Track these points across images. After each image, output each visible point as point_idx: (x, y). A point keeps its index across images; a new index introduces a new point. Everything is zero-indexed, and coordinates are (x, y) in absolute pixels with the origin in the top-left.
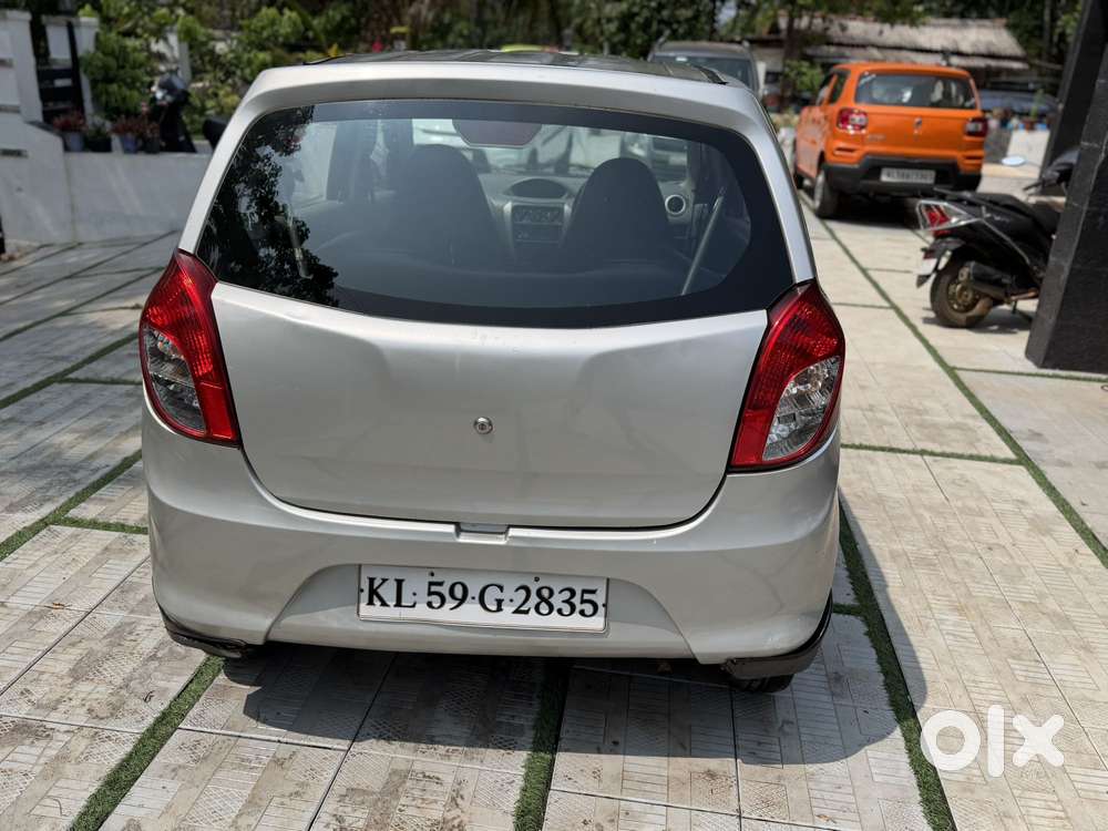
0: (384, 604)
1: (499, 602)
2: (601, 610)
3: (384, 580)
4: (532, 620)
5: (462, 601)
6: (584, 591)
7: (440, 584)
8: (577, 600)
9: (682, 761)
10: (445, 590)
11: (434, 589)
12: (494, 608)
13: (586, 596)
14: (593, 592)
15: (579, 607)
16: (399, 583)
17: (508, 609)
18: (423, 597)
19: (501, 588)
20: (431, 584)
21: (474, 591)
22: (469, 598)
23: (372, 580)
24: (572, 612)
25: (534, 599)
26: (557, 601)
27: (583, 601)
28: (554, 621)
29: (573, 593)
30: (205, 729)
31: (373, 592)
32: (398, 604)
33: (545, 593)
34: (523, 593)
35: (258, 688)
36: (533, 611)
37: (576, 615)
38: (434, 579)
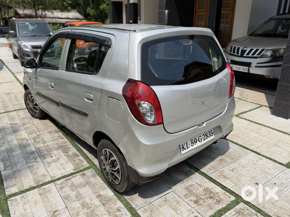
0: (185, 149)
1: (201, 139)
2: (214, 134)
3: (184, 144)
4: (206, 141)
5: (196, 142)
7: (192, 140)
8: (210, 134)
9: (215, 160)
10: (193, 141)
11: (192, 142)
12: (201, 141)
13: (211, 132)
16: (187, 143)
17: (203, 140)
18: (191, 144)
19: (201, 136)
21: (197, 139)
23: (182, 145)
24: (210, 136)
26: (208, 135)
28: (209, 139)
30: (142, 206)
31: (183, 148)
32: (188, 148)
33: (206, 134)
34: (204, 136)
36: (206, 139)
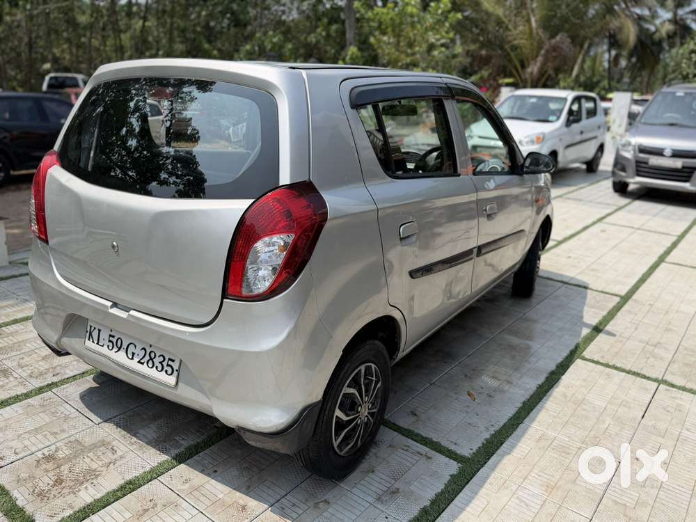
0: (93, 342)
1: (133, 354)
2: (175, 373)
3: (95, 328)
4: (144, 369)
5: (119, 349)
6: (170, 359)
7: (113, 337)
8: (165, 364)
10: (114, 340)
11: (111, 339)
12: (130, 357)
13: (170, 363)
14: (173, 361)
15: (166, 368)
16: (100, 331)
17: (136, 359)
18: (106, 343)
19: (135, 346)
20: (110, 336)
21: (125, 346)
22: (122, 349)
23: (91, 327)
24: (162, 370)
25: (147, 358)
26: (157, 361)
27: (168, 365)
28: (153, 373)
29: (164, 360)
31: (91, 334)
32: (98, 343)
33: (153, 355)
34: (143, 352)
35: (98, 386)
36: (145, 363)
37: (163, 372)
38: (112, 334)
